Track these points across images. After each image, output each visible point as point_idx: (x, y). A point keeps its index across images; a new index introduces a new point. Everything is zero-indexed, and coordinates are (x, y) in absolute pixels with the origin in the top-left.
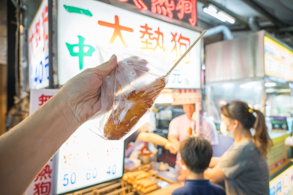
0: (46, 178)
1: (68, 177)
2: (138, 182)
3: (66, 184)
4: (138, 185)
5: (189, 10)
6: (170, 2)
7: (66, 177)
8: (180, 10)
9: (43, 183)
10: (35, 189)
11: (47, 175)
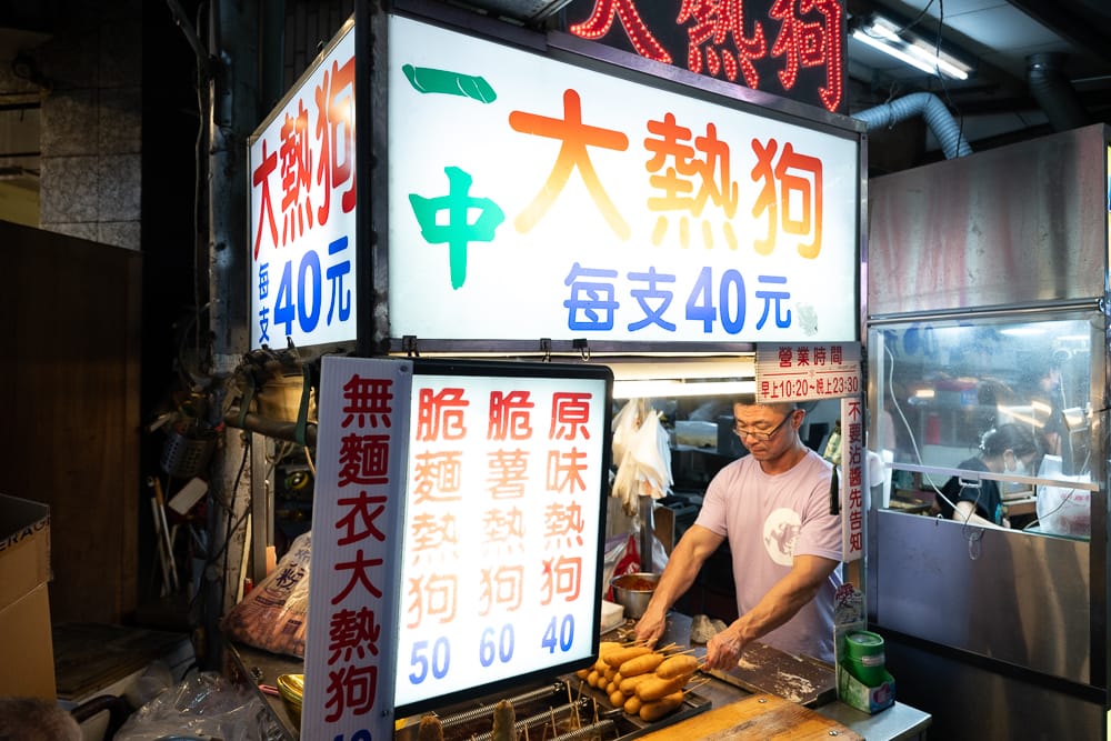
0: (361, 654)
1: (427, 653)
2: (627, 683)
3: (418, 675)
4: (629, 694)
5: (816, 56)
6: (749, 33)
7: (420, 653)
8: (784, 55)
9: (353, 671)
10: (329, 690)
11: (364, 643)
